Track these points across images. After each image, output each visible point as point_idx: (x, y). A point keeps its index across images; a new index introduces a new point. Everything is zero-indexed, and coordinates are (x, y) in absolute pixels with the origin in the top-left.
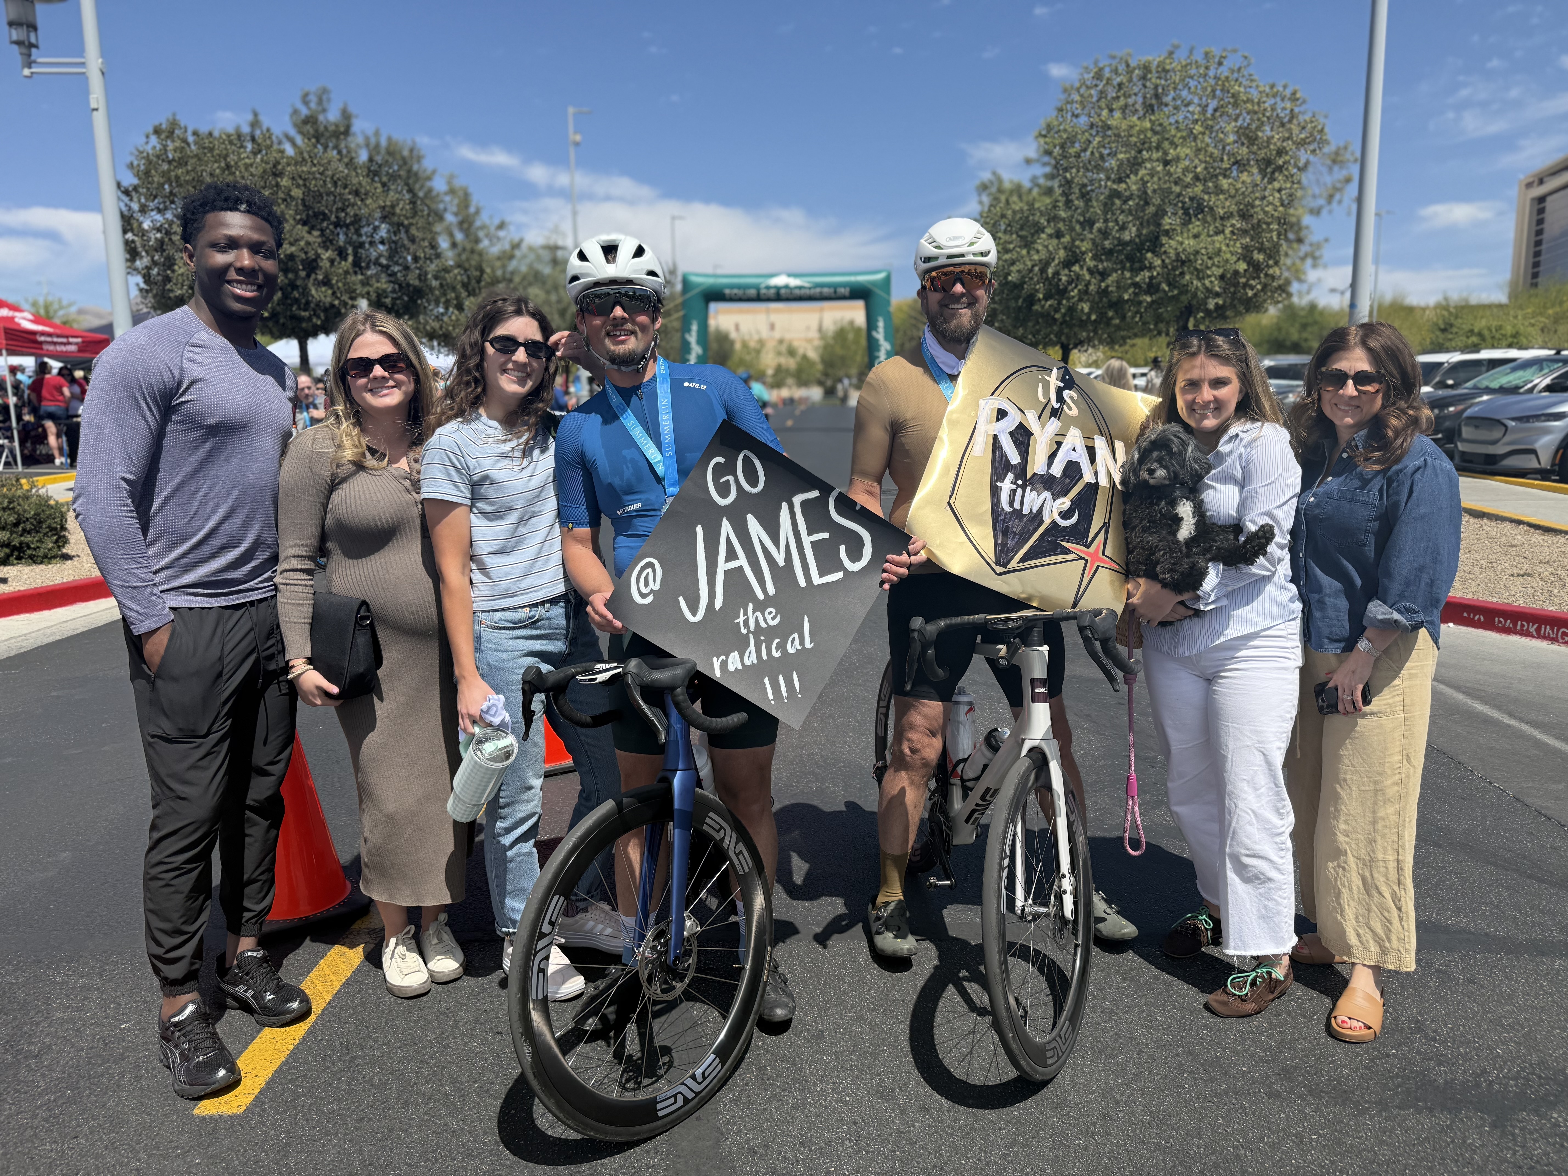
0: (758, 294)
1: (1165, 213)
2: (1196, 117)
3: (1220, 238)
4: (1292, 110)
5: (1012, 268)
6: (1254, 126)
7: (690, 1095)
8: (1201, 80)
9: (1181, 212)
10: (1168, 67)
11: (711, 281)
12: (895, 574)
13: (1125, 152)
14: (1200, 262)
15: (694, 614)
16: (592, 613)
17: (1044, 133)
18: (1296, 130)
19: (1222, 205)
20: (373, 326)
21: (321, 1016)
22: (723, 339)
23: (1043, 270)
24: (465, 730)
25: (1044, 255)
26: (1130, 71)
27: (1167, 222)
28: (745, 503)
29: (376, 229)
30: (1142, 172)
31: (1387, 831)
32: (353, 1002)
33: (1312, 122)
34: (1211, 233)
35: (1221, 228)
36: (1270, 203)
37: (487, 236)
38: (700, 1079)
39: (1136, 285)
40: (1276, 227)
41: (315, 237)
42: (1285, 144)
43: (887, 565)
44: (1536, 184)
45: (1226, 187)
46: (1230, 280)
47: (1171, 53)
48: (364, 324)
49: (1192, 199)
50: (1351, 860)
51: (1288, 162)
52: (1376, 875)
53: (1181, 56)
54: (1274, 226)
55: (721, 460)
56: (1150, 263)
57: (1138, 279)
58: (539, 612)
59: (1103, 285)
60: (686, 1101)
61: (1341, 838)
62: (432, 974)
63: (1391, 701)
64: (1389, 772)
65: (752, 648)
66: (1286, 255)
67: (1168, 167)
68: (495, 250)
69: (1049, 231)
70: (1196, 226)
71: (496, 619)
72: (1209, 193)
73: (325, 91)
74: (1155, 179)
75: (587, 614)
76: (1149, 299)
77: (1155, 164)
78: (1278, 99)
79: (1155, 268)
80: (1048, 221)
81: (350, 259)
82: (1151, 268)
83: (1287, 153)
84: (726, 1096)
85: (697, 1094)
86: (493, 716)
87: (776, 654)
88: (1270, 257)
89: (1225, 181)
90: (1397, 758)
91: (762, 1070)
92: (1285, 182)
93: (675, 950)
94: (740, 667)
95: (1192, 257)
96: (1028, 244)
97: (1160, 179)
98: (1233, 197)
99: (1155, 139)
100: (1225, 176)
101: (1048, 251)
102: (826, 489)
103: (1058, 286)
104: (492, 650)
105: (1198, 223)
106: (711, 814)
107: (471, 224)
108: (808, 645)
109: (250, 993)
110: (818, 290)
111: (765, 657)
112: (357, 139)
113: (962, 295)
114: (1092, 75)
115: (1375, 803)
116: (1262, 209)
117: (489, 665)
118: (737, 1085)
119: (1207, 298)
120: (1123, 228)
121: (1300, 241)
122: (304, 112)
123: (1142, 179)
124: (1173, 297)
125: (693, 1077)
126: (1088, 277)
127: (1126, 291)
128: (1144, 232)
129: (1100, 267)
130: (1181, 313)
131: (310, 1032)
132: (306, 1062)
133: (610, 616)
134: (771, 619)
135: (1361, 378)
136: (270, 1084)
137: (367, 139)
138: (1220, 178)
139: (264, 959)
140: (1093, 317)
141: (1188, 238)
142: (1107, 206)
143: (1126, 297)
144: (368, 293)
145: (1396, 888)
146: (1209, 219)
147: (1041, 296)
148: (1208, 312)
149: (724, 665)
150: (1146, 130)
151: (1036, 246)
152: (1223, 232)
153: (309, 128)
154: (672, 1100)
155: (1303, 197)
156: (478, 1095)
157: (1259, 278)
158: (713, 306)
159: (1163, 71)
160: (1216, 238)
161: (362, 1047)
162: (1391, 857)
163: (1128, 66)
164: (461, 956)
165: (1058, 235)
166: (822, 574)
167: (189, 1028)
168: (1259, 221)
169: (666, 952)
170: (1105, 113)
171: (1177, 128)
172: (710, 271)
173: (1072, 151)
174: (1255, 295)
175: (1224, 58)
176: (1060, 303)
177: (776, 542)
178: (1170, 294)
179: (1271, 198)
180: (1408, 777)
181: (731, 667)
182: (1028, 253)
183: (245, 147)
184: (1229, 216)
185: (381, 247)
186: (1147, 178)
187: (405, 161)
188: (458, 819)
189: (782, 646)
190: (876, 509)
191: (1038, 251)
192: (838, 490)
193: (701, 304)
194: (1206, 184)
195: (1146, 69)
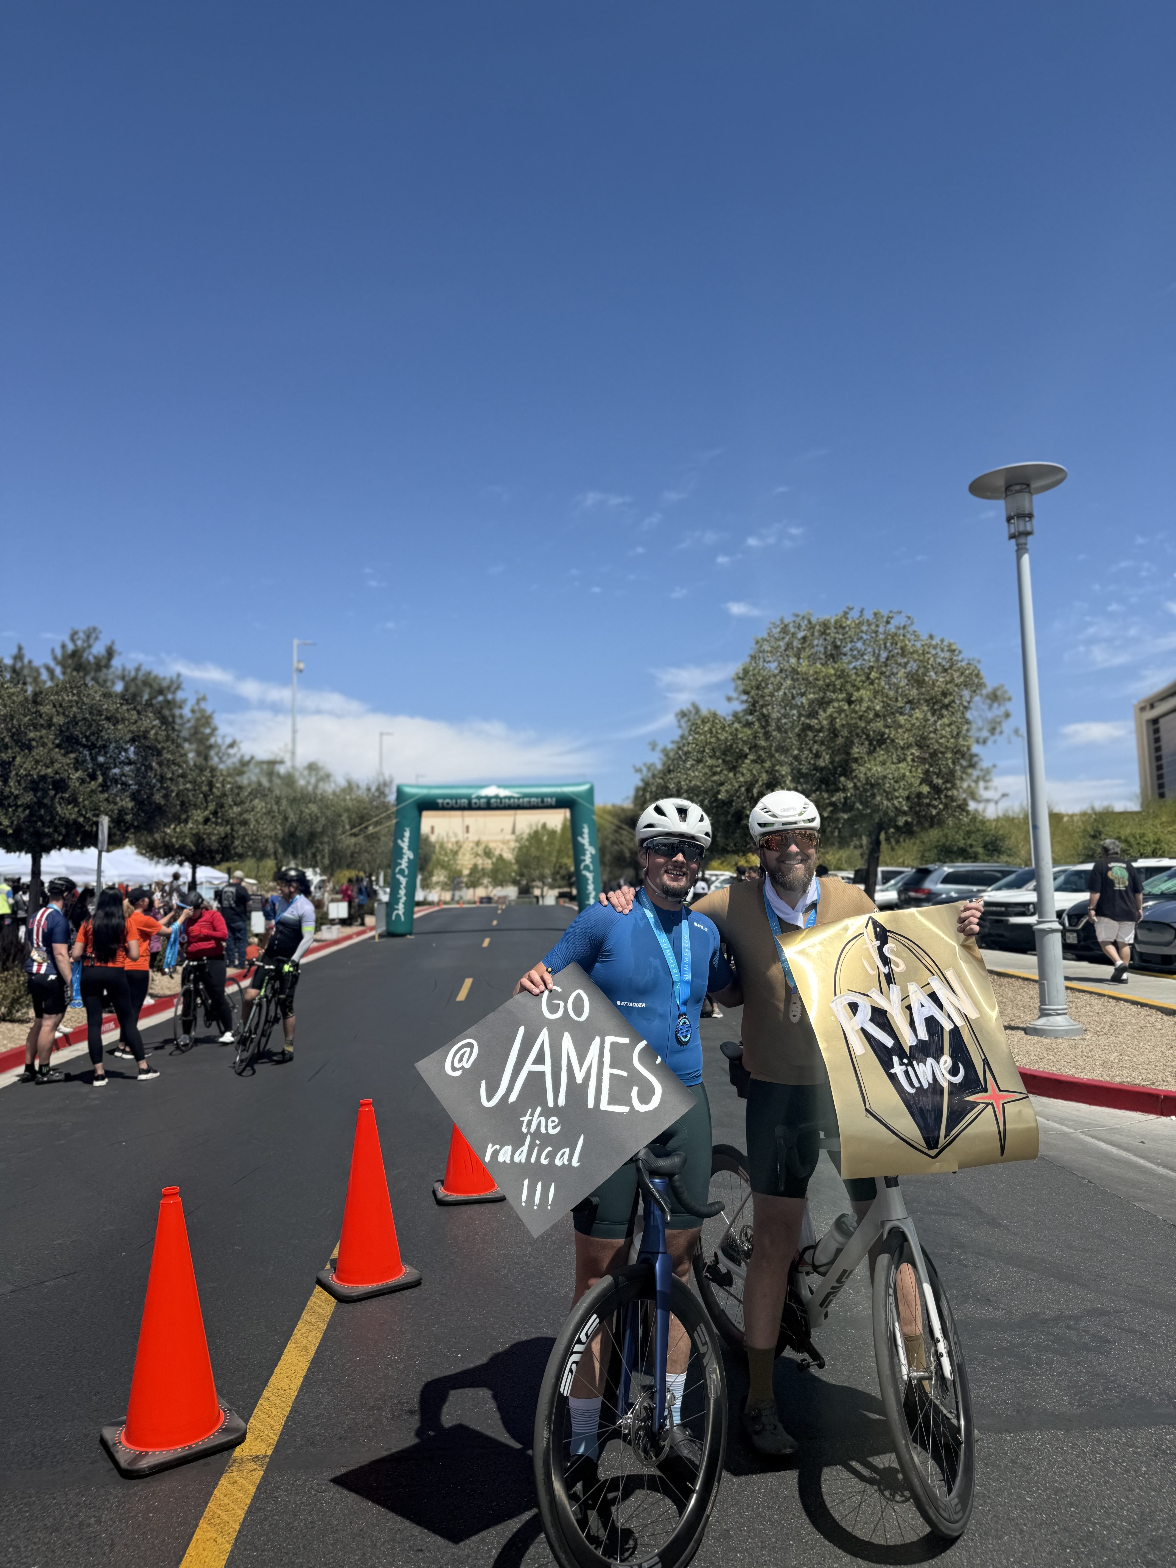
0: (470, 803)
1: (852, 743)
2: (871, 664)
3: (903, 765)
4: (951, 659)
5: (721, 788)
6: (921, 671)
8: (873, 635)
9: (867, 743)
10: (844, 625)
11: (424, 792)
13: (814, 693)
14: (888, 785)
15: (489, 1099)
17: (741, 675)
18: (956, 675)
19: (902, 738)
25: (748, 777)
26: (811, 627)
27: (856, 751)
29: (126, 750)
30: (830, 710)
33: (969, 668)
34: (895, 760)
35: (902, 757)
36: (942, 737)
39: (832, 804)
42: (948, 686)
44: (1148, 708)
45: (902, 722)
46: (916, 800)
47: (846, 613)
49: (875, 732)
51: (954, 702)
53: (854, 615)
54: (949, 755)
56: (844, 786)
57: (834, 799)
65: (525, 1148)
66: (962, 779)
67: (853, 706)
68: (225, 766)
69: (751, 757)
70: (881, 755)
72: (889, 727)
73: (94, 630)
74: (843, 715)
76: (846, 816)
77: (840, 703)
78: (939, 650)
79: (848, 790)
80: (750, 749)
81: (99, 779)
82: (845, 790)
83: (951, 694)
87: (543, 1163)
88: (947, 781)
89: (901, 717)
92: (952, 717)
94: (508, 1161)
95: (880, 781)
96: (734, 769)
97: (847, 716)
98: (910, 730)
99: (838, 683)
100: (901, 714)
101: (752, 774)
105: (882, 752)
108: (574, 1165)
110: (526, 800)
111: (533, 1161)
112: (115, 671)
113: (797, 854)
114: (778, 630)
116: (937, 741)
119: (896, 816)
120: (817, 756)
121: (972, 766)
123: (831, 716)
124: (868, 814)
128: (837, 759)
130: (874, 828)
134: (554, 1127)
137: (125, 672)
138: (897, 715)
141: (875, 765)
142: (801, 736)
146: (891, 748)
148: (897, 828)
149: (496, 1154)
150: (831, 675)
151: (741, 769)
152: (905, 759)
153: (70, 663)
155: (968, 730)
157: (940, 798)
158: (426, 814)
159: (839, 626)
160: (900, 765)
163: (810, 623)
166: (610, 1103)
168: (935, 751)
170: (793, 660)
171: (857, 673)
173: (767, 691)
174: (938, 814)
175: (892, 618)
178: (864, 812)
179: (942, 731)
181: (501, 1159)
182: (735, 775)
184: (909, 746)
185: (127, 767)
186: (835, 715)
187: (161, 691)
189: (551, 1158)
191: (743, 775)
193: (415, 812)
194: (885, 720)
195: (825, 625)
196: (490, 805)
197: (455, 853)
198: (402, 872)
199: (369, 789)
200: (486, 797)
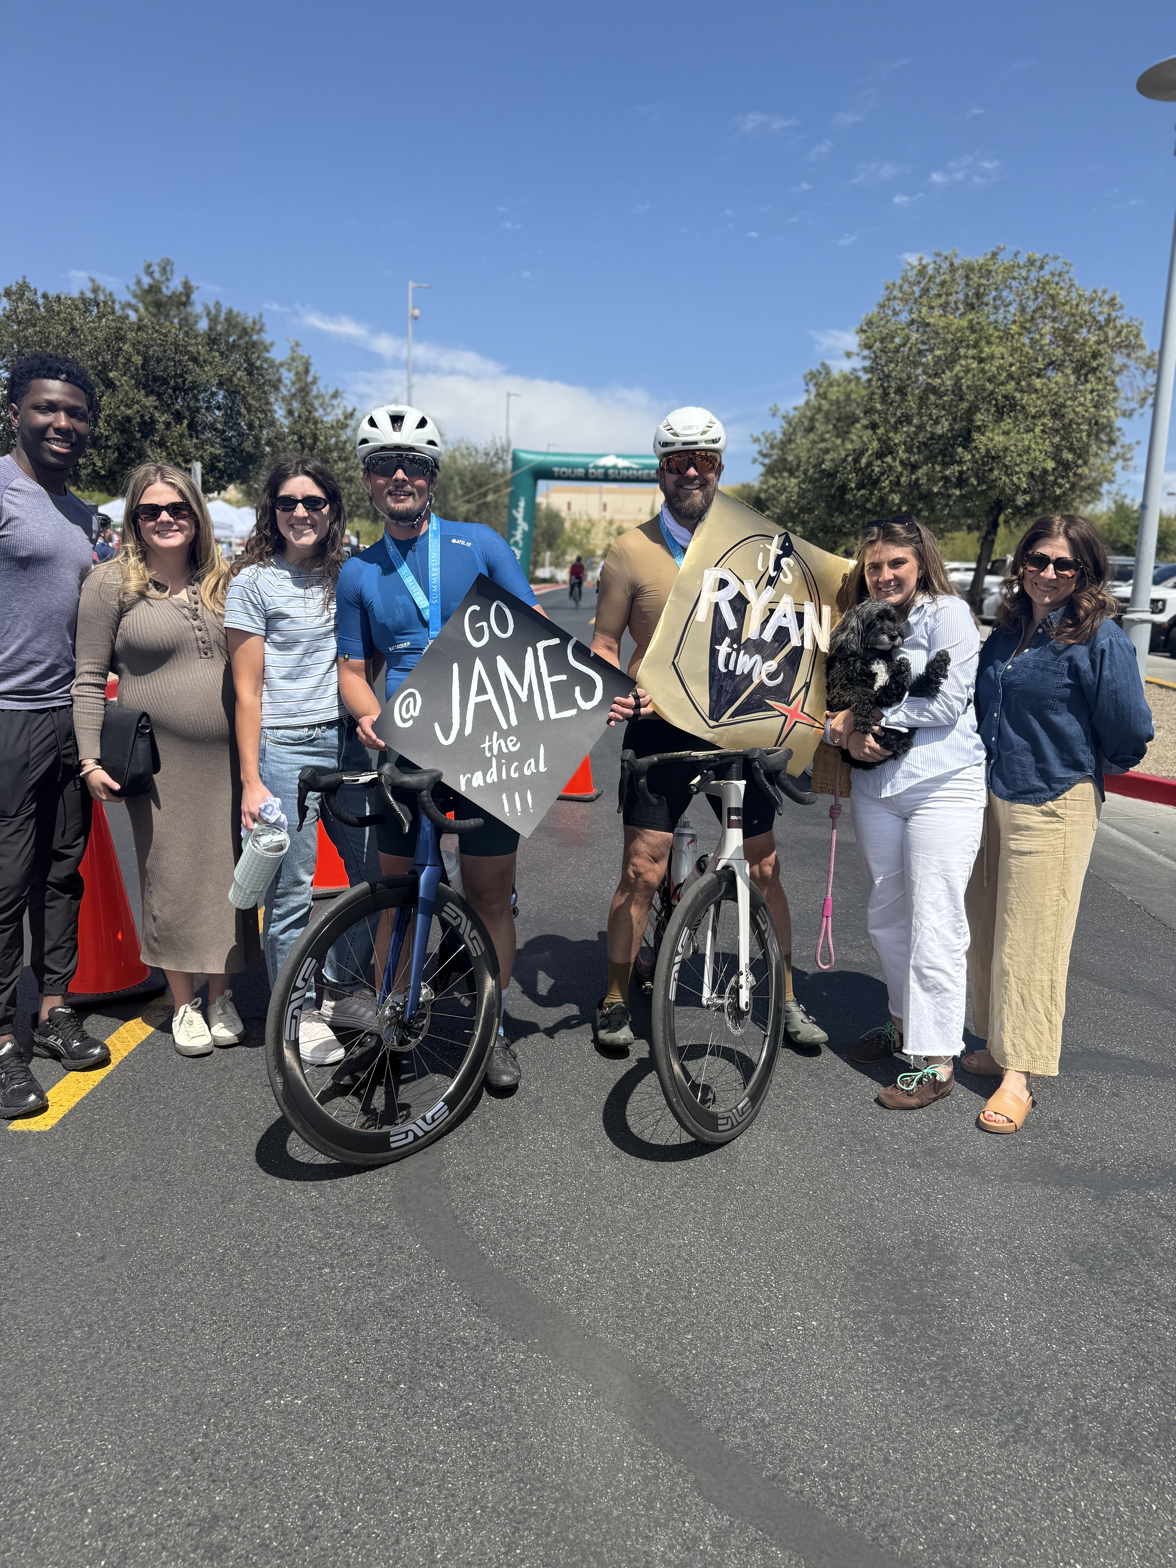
0: (587, 473)
1: (978, 409)
2: (1015, 317)
3: (1030, 435)
4: (1109, 315)
5: (826, 457)
6: (1071, 328)
7: (420, 1133)
8: (1023, 282)
9: (993, 409)
10: (990, 268)
11: (540, 458)
12: (621, 714)
13: (943, 349)
14: (1009, 458)
15: (447, 738)
16: (361, 733)
17: (865, 327)
18: (1111, 334)
19: (1034, 404)
20: (163, 477)
21: (118, 1067)
22: (554, 517)
23: (856, 461)
24: (246, 827)
25: (858, 445)
26: (953, 269)
27: (979, 418)
28: (496, 646)
29: (213, 394)
30: (958, 368)
31: (1044, 955)
32: (145, 1058)
33: (1128, 326)
34: (1022, 430)
35: (1032, 426)
36: (1081, 404)
37: (321, 405)
38: (429, 1121)
39: (946, 479)
40: (1087, 427)
41: (151, 401)
42: (1100, 347)
43: (614, 706)
45: (1039, 386)
46: (1038, 477)
47: (995, 255)
48: (155, 475)
49: (1006, 397)
50: (1012, 979)
51: (1103, 365)
52: (1033, 993)
53: (1005, 258)
54: (1085, 427)
55: (477, 608)
56: (961, 458)
57: (947, 473)
58: (317, 732)
59: (913, 477)
60: (416, 1137)
61: (1006, 960)
62: (214, 1039)
63: (1054, 842)
64: (1048, 903)
65: (494, 769)
66: (1097, 455)
67: (983, 365)
68: (329, 419)
69: (865, 422)
70: (1007, 423)
71: (279, 735)
72: (1021, 392)
73: (168, 262)
74: (970, 375)
75: (357, 734)
76: (958, 492)
77: (969, 361)
78: (1097, 304)
79: (965, 462)
80: (864, 413)
81: (186, 422)
82: (960, 462)
83: (1101, 356)
84: (451, 1138)
85: (426, 1133)
86: (269, 814)
87: (514, 775)
88: (1080, 457)
89: (1038, 381)
90: (1055, 892)
91: (486, 1122)
92: (1097, 383)
93: (411, 1010)
94: (482, 784)
95: (1001, 453)
96: (843, 434)
97: (974, 376)
98: (1045, 397)
99: (973, 337)
100: (1039, 376)
101: (863, 441)
102: (565, 638)
103: (871, 476)
104: (274, 761)
105: (1009, 421)
106: (449, 904)
107: (307, 394)
108: (542, 769)
109: (60, 1041)
110: (646, 472)
111: (504, 777)
112: (197, 308)
113: (695, 478)
114: (915, 272)
115: (1036, 930)
116: (1074, 411)
117: (271, 774)
118: (463, 1132)
119: (1016, 494)
120: (937, 422)
121: (1112, 442)
122: (146, 281)
123: (956, 375)
124: (982, 491)
125: (424, 1119)
126: (900, 469)
127: (936, 484)
128: (956, 427)
129: (912, 459)
130: (992, 508)
131: (108, 1077)
132: (103, 1098)
133: (374, 736)
134: (512, 745)
135: (1060, 564)
136: (72, 1112)
137: (207, 308)
138: (1034, 377)
139: (70, 1016)
140: (904, 509)
141: (998, 434)
142: (922, 400)
143: (936, 490)
144: (202, 457)
145: (1048, 1004)
146: (1020, 417)
147: (853, 485)
149: (469, 782)
150: (964, 328)
151: (851, 436)
152: (1033, 430)
153: (149, 298)
154: (404, 1136)
155: (1114, 399)
156: (244, 1128)
157: (1068, 477)
158: (542, 484)
159: (986, 272)
160: (1026, 436)
161: (151, 1090)
162: (1046, 978)
163: (952, 265)
164: (240, 1028)
165: (874, 426)
166: (558, 711)
167: (6, 1063)
168: (1070, 421)
169: (403, 1013)
170: (924, 310)
171: (995, 327)
172: (544, 449)
173: (891, 346)
174: (1064, 494)
175: (1047, 262)
176: (871, 494)
177: (521, 680)
178: (979, 489)
179: (1082, 399)
180: (1063, 909)
181: (475, 784)
182: (843, 442)
183: (91, 312)
184: (1042, 414)
185: (217, 412)
186: (962, 374)
187: (245, 332)
188: (241, 907)
189: (519, 769)
190: (612, 659)
191: (852, 441)
192: (575, 639)
193: (530, 481)
194: (1018, 383)
195: (970, 268)
196: (607, 476)
197: (588, 532)
198: (516, 544)
199: (487, 454)
200: (604, 467)
